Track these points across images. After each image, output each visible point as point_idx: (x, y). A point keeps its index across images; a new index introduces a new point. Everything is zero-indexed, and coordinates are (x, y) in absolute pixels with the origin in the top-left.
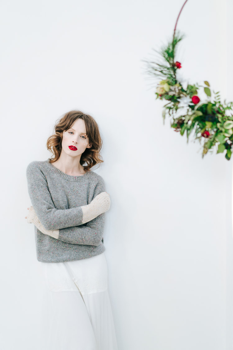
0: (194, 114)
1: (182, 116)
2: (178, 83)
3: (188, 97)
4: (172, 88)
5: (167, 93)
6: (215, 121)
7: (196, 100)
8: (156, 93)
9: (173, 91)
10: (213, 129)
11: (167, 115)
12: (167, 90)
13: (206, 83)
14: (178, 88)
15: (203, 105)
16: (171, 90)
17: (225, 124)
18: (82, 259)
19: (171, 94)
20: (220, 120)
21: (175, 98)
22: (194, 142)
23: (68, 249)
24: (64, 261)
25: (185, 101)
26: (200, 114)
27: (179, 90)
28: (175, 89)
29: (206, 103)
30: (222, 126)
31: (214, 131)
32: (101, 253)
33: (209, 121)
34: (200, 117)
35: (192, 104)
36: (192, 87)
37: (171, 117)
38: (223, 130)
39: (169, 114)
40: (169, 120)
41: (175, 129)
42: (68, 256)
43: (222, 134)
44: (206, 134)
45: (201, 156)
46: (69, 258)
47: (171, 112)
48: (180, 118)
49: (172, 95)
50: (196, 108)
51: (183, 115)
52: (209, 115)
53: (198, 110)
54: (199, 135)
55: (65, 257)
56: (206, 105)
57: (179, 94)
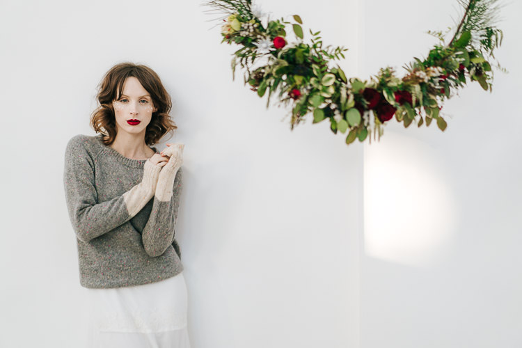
0: (277, 63)
1: (260, 68)
2: (253, 18)
3: (268, 38)
4: (245, 26)
5: (238, 34)
6: (308, 74)
7: (280, 43)
8: (223, 34)
9: (246, 30)
10: (305, 87)
11: (238, 67)
12: (237, 29)
13: (297, 18)
14: (253, 25)
15: (289, 50)
16: (242, 29)
17: (324, 79)
18: (147, 283)
19: (244, 34)
20: (315, 72)
21: (249, 41)
22: (279, 106)
23: (126, 268)
24: (120, 287)
25: (265, 45)
26: (285, 63)
27: (254, 29)
28: (248, 27)
29: (293, 47)
30: (319, 82)
31: (307, 90)
32: (176, 274)
33: (299, 74)
34: (286, 67)
35: (274, 49)
36: (275, 24)
37: (245, 69)
38: (320, 88)
39: (242, 64)
40: (242, 73)
41: (252, 87)
42: (127, 279)
43: (319, 94)
44: (295, 94)
45: (289, 126)
46: (128, 282)
47: (244, 62)
48: (259, 71)
49: (244, 36)
50: (279, 54)
51: (262, 65)
52: (299, 64)
53: (282, 57)
54: (285, 95)
55: (121, 280)
56: (294, 51)
57: (255, 34)
